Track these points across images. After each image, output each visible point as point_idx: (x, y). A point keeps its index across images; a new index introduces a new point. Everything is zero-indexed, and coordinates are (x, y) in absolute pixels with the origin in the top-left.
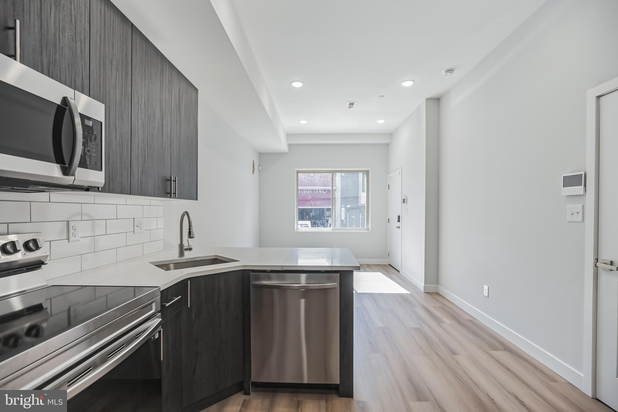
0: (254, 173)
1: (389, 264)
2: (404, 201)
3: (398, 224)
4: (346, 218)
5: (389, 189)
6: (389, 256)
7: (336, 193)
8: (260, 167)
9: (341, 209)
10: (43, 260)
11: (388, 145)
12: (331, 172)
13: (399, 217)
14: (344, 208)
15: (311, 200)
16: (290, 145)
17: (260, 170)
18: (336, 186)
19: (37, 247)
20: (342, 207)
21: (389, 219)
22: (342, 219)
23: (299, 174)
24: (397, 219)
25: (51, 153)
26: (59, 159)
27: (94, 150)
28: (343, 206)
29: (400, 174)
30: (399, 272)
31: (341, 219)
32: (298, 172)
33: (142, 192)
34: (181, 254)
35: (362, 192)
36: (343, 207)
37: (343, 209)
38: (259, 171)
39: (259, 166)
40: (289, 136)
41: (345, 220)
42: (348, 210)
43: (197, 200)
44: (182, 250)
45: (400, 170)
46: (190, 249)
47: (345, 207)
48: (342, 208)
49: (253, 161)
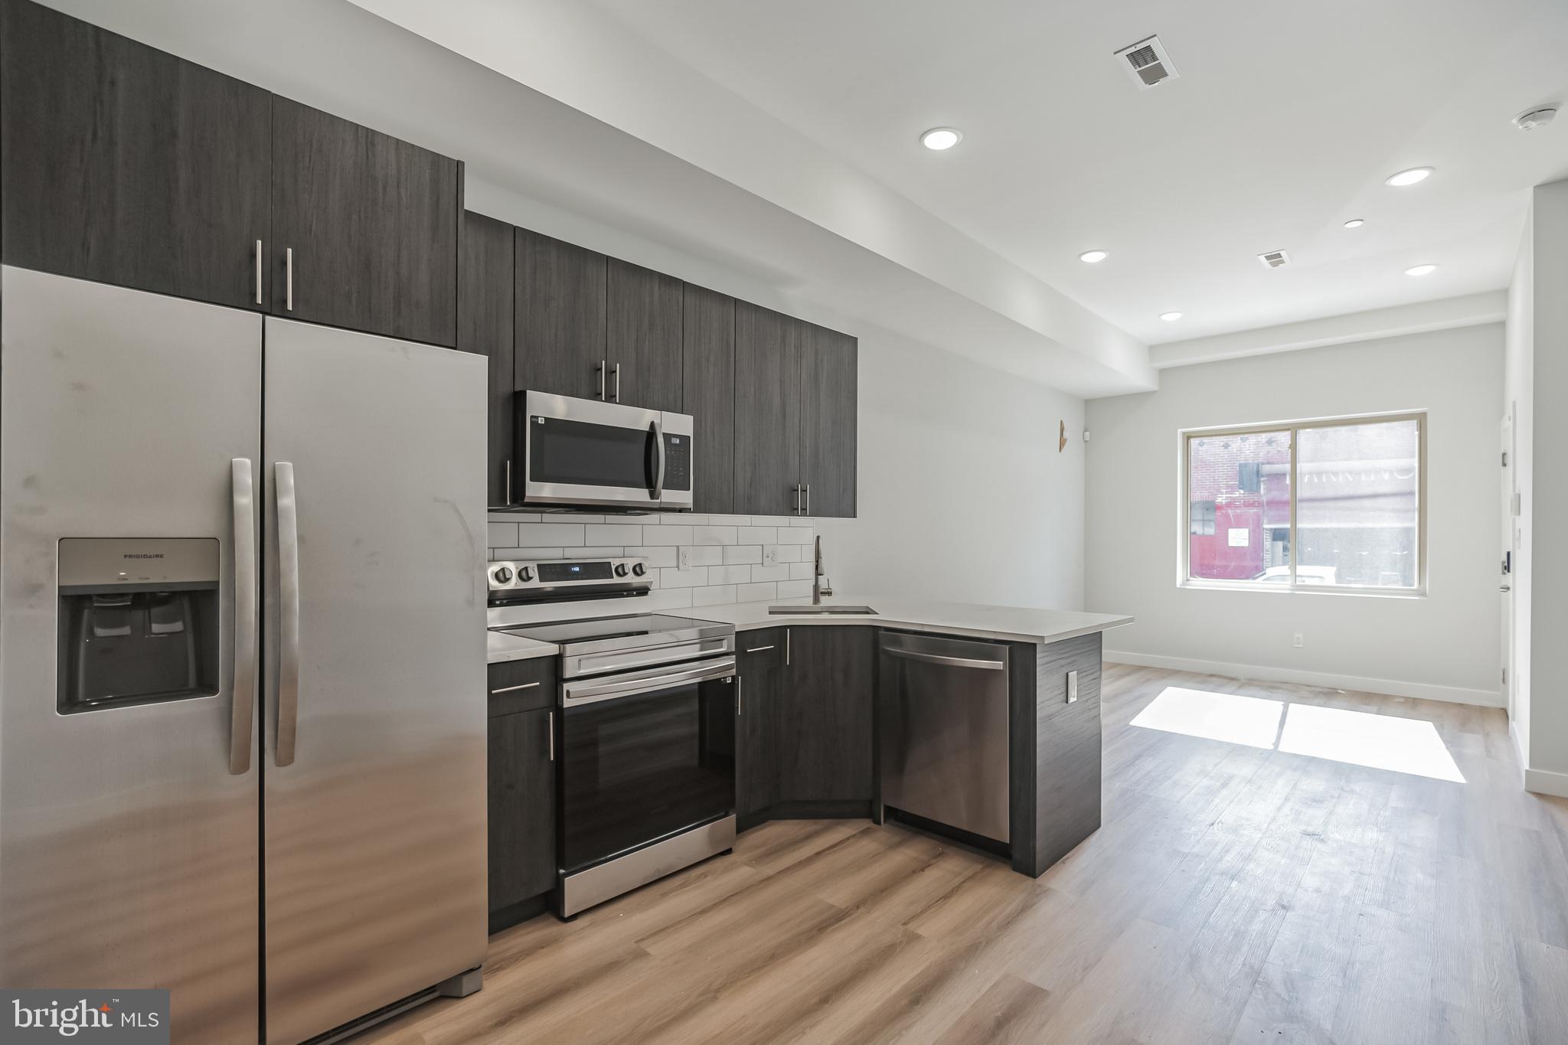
0: (1064, 449)
1: (1504, 708)
3: (1506, 578)
5: (1505, 465)
6: (1504, 681)
8: (1087, 433)
10: (649, 586)
11: (1501, 325)
12: (1289, 429)
13: (1508, 556)
16: (1163, 372)
17: (1088, 438)
19: (643, 573)
23: (1191, 440)
25: (642, 478)
26: (650, 484)
27: (681, 469)
29: (1510, 420)
32: (1189, 438)
33: (751, 508)
34: (816, 600)
38: (1086, 441)
39: (1086, 430)
40: (1153, 350)
43: (855, 517)
44: (818, 593)
45: (1511, 409)
46: (829, 594)
49: (1061, 422)
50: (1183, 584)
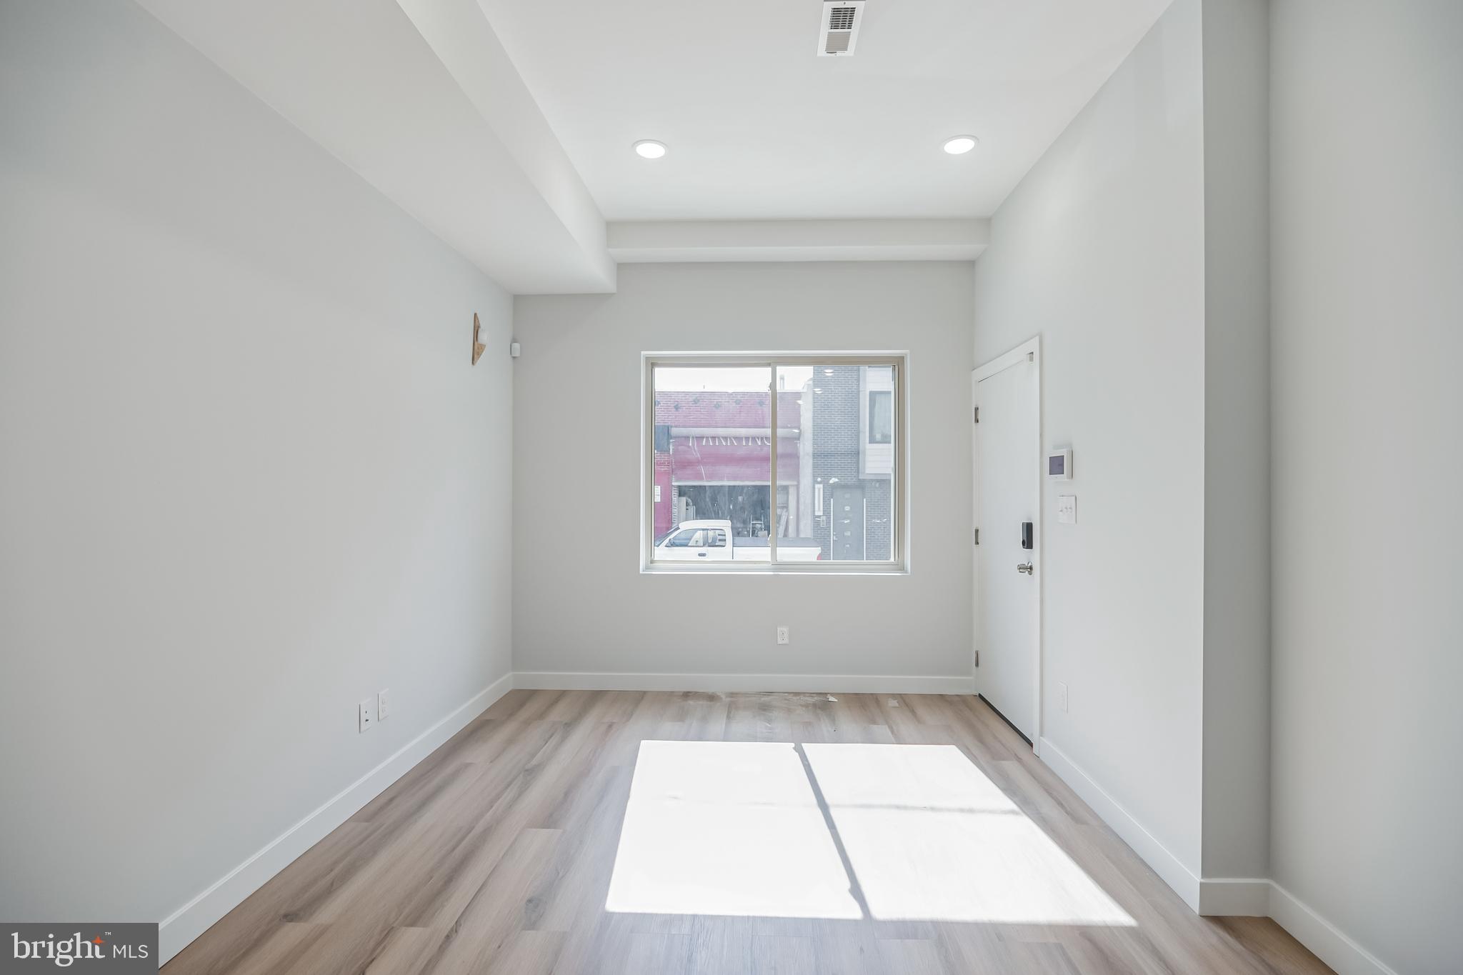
0: (479, 362)
1: (980, 695)
2: (1057, 465)
3: (1023, 556)
4: (826, 512)
5: (977, 421)
6: (977, 665)
7: (801, 446)
8: (516, 346)
9: (814, 488)
11: (970, 265)
12: (768, 364)
13: (1029, 528)
14: (821, 486)
15: (699, 462)
16: (623, 268)
17: (517, 354)
18: (801, 428)
20: (815, 482)
21: (977, 531)
22: (817, 514)
23: (657, 370)
24: (1020, 536)
28: (819, 479)
29: (1031, 359)
30: (1031, 745)
31: (814, 511)
32: (653, 365)
35: (870, 443)
36: (820, 483)
37: (819, 487)
38: (514, 358)
39: (514, 340)
40: (613, 228)
41: (824, 518)
42: (830, 491)
45: (1033, 345)
47: (825, 483)
48: (817, 486)
49: (475, 314)
50: (647, 568)
